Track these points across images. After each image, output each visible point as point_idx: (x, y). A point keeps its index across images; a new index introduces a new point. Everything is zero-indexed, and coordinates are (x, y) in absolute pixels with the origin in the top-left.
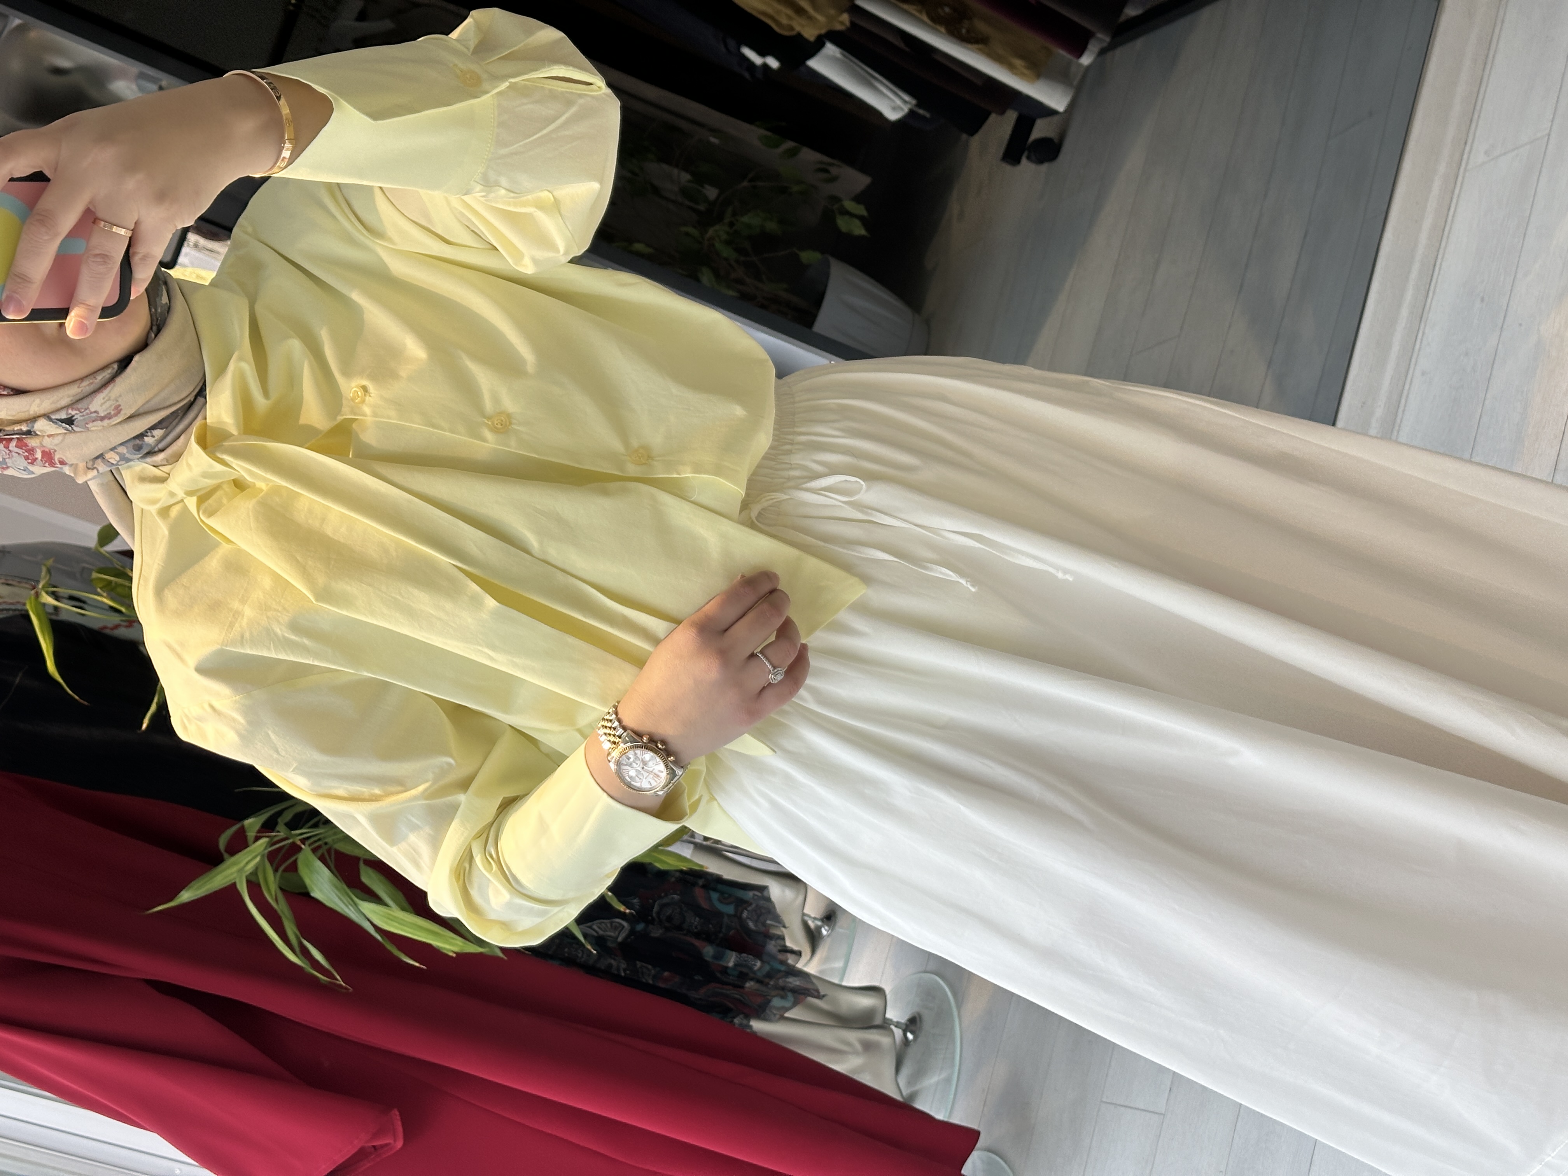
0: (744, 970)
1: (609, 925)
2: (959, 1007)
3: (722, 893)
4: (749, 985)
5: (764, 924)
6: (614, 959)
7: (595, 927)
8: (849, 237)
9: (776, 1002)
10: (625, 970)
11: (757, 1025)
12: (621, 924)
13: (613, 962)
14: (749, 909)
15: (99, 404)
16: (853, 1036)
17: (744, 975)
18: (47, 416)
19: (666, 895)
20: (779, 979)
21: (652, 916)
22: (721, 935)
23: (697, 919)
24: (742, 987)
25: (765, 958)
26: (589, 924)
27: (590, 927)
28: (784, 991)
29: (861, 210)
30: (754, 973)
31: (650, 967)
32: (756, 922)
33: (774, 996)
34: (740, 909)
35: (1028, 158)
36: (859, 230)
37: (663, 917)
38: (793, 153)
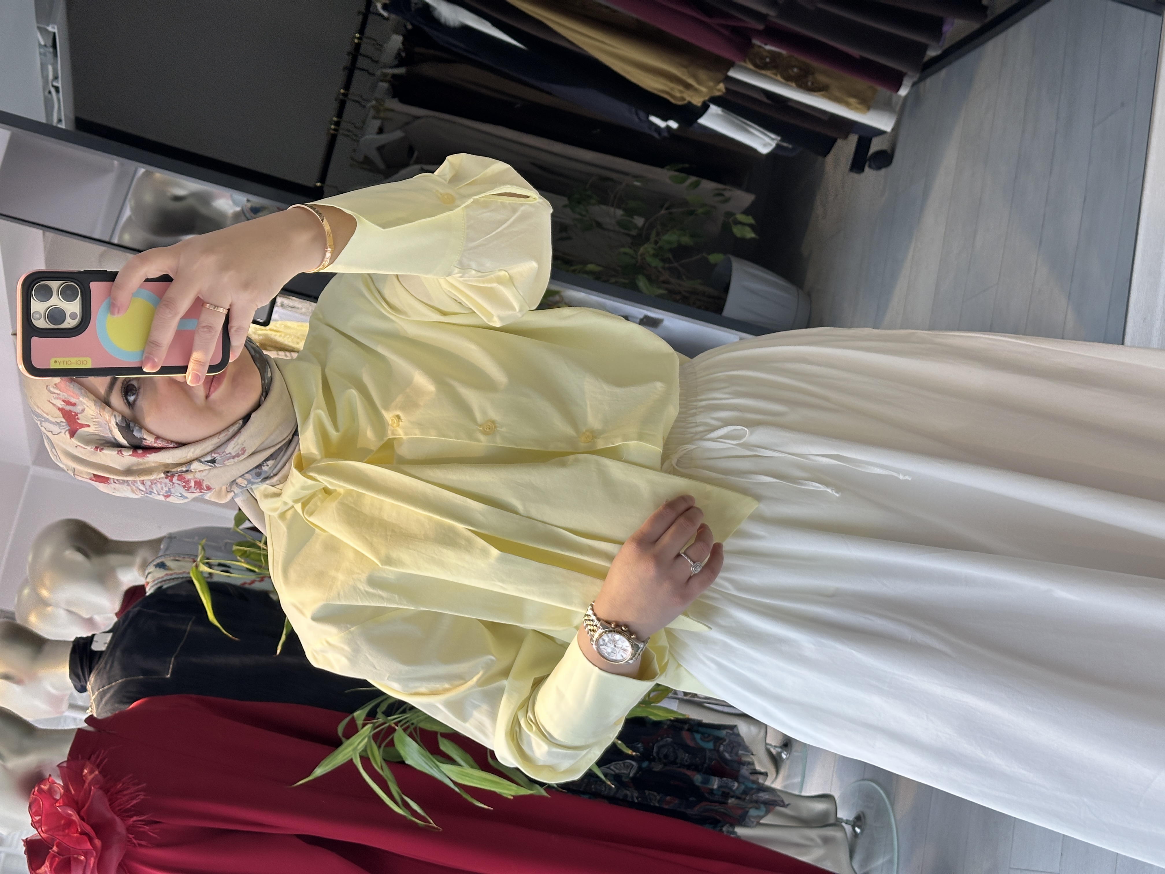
0: (727, 790)
1: (622, 765)
2: (892, 805)
3: (703, 734)
4: (731, 801)
5: (737, 754)
6: (629, 791)
7: (612, 767)
8: (743, 240)
9: (753, 812)
10: (637, 798)
11: (741, 831)
12: (631, 764)
13: (628, 793)
14: (725, 743)
15: (231, 448)
16: (814, 833)
17: (726, 795)
18: (198, 459)
19: (662, 739)
20: (752, 795)
21: (653, 755)
22: (706, 765)
23: (687, 755)
24: (726, 803)
25: (740, 779)
26: (608, 766)
27: (609, 768)
28: (757, 803)
29: (750, 220)
30: (734, 791)
31: (655, 794)
32: (730, 753)
33: (750, 808)
34: (718, 744)
35: (870, 167)
36: (750, 234)
37: (662, 756)
38: (696, 185)
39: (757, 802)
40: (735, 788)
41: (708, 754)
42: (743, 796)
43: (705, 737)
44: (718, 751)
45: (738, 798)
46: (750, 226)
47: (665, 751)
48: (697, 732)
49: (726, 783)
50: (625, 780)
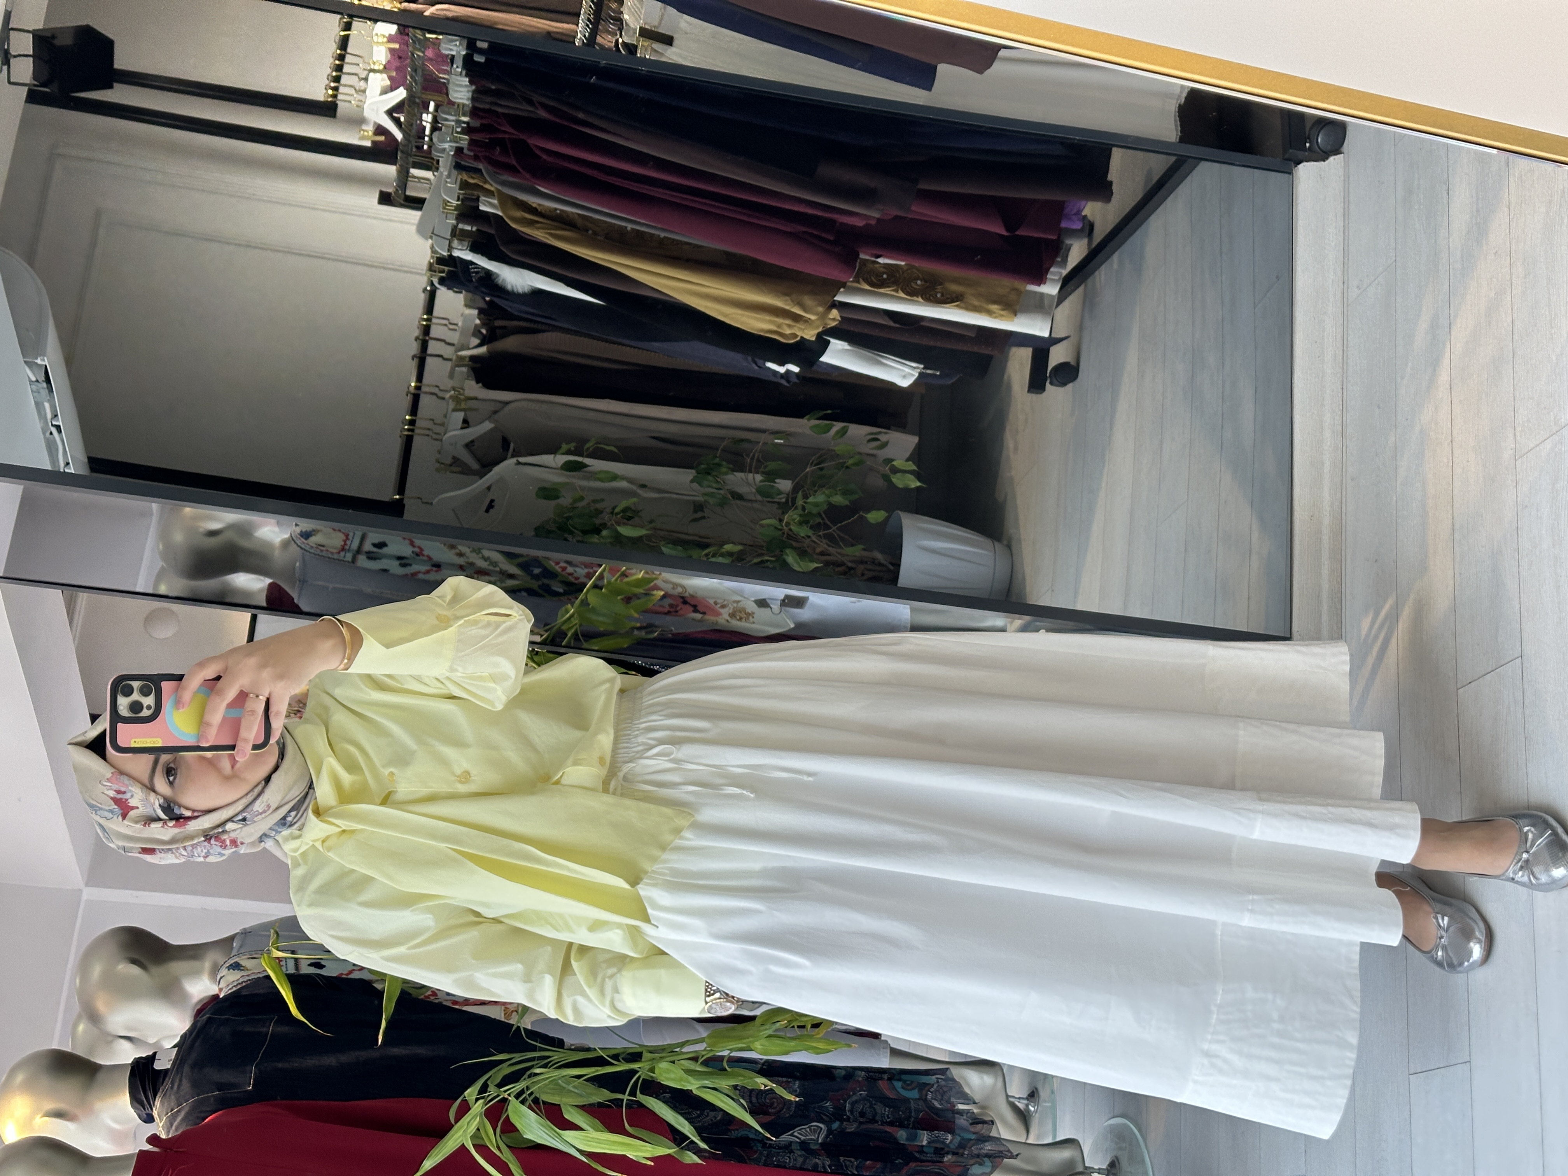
0: (939, 1146)
2: (1145, 1140)
9: (975, 1169)
15: (258, 806)
19: (855, 1093)
22: (911, 1119)
23: (888, 1109)
24: (941, 1162)
26: (790, 1132)
29: (911, 466)
32: (941, 1101)
34: (924, 1092)
35: (1051, 383)
36: (915, 484)
37: (856, 1114)
38: (843, 432)
39: (978, 1156)
40: (948, 1142)
41: (913, 1105)
42: (961, 1151)
43: (907, 1086)
44: (925, 1100)
45: (954, 1154)
46: (911, 472)
47: (859, 1107)
48: (900, 1080)
49: (937, 1137)
50: (813, 1147)
